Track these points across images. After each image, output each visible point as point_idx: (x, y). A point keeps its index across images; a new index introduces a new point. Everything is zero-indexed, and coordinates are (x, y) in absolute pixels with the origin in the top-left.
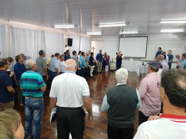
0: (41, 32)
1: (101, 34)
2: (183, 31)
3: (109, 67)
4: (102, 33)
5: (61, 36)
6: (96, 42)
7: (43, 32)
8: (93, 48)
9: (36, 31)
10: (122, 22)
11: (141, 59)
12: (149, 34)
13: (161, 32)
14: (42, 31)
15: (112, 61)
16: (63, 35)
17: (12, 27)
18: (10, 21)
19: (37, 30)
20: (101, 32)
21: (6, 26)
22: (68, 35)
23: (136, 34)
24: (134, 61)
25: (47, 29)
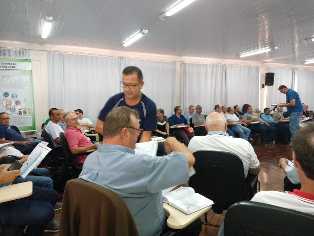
14: (223, 66)
17: (184, 64)
18: (183, 57)
19: (216, 65)
21: (177, 63)
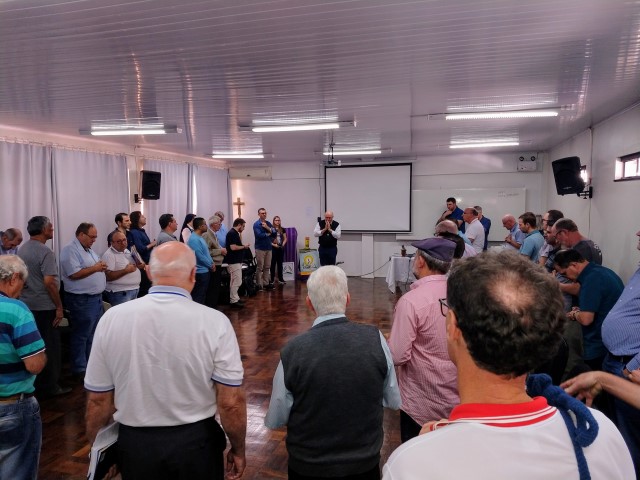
0: (41, 150)
1: (262, 157)
2: (517, 144)
3: (298, 267)
4: (263, 153)
5: (116, 163)
6: (248, 182)
7: (47, 151)
8: (239, 204)
9: (23, 147)
10: (328, 118)
11: (398, 237)
12: (416, 156)
13: (452, 147)
14: (44, 148)
15: (304, 247)
16: (123, 159)
19: (26, 146)
20: (261, 151)
22: (144, 161)
23: (376, 157)
24: (376, 243)
25: (63, 140)
